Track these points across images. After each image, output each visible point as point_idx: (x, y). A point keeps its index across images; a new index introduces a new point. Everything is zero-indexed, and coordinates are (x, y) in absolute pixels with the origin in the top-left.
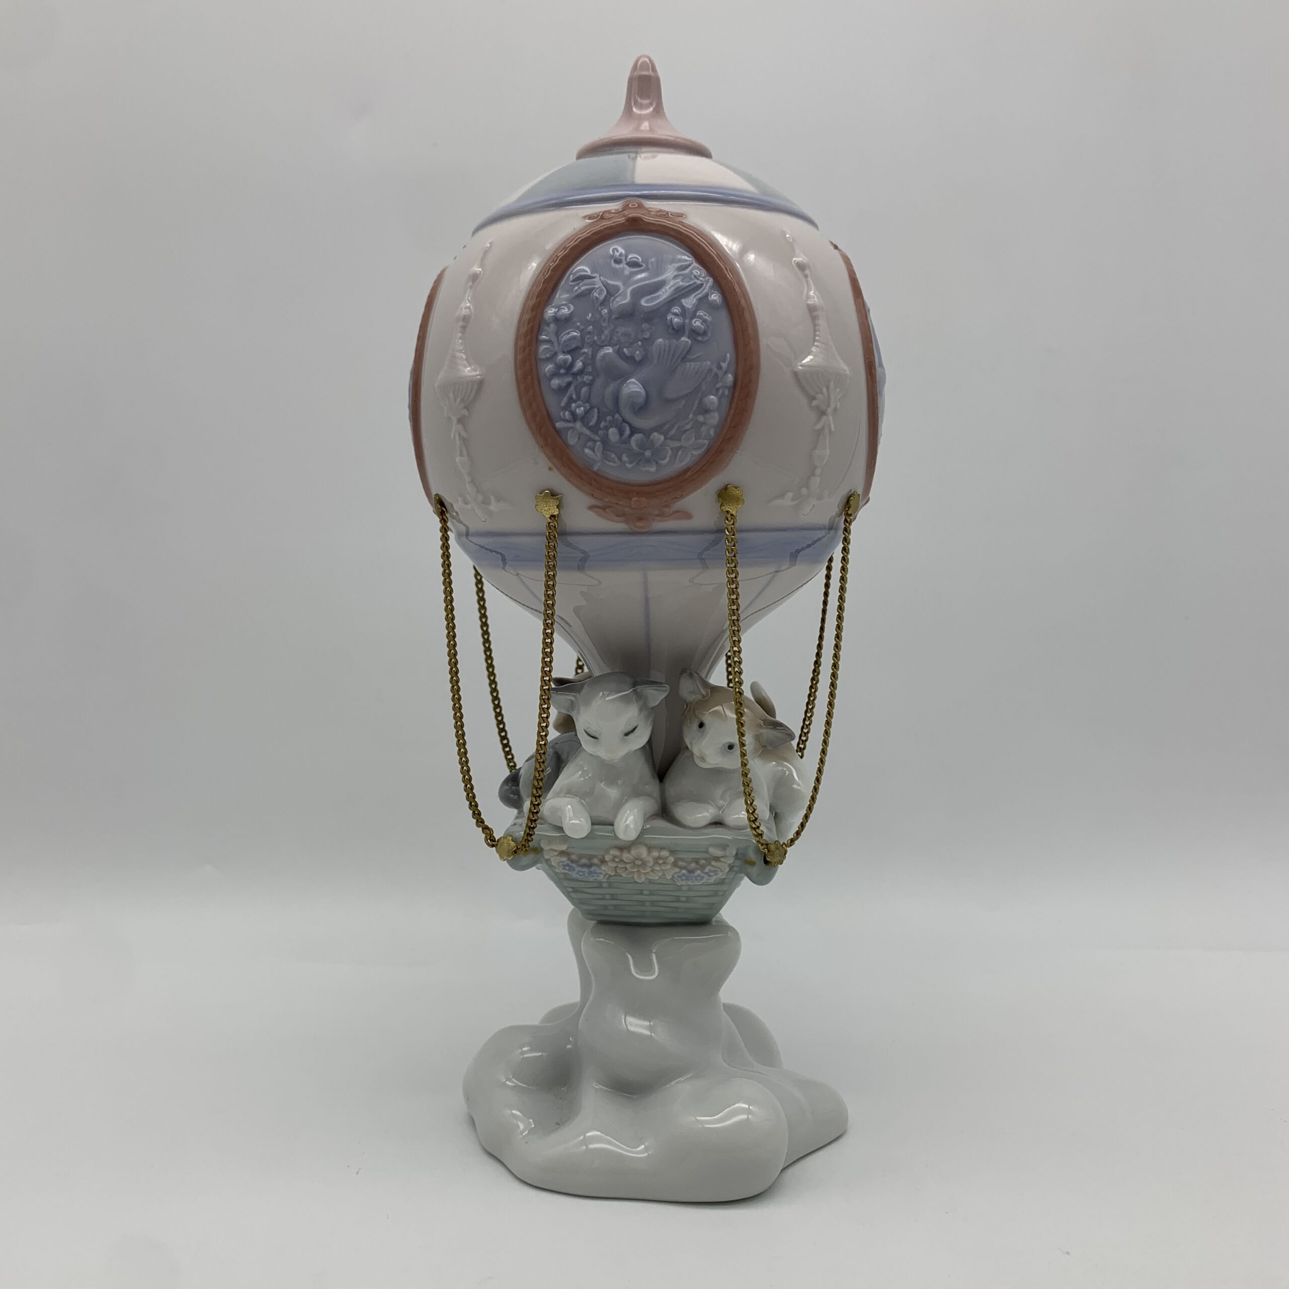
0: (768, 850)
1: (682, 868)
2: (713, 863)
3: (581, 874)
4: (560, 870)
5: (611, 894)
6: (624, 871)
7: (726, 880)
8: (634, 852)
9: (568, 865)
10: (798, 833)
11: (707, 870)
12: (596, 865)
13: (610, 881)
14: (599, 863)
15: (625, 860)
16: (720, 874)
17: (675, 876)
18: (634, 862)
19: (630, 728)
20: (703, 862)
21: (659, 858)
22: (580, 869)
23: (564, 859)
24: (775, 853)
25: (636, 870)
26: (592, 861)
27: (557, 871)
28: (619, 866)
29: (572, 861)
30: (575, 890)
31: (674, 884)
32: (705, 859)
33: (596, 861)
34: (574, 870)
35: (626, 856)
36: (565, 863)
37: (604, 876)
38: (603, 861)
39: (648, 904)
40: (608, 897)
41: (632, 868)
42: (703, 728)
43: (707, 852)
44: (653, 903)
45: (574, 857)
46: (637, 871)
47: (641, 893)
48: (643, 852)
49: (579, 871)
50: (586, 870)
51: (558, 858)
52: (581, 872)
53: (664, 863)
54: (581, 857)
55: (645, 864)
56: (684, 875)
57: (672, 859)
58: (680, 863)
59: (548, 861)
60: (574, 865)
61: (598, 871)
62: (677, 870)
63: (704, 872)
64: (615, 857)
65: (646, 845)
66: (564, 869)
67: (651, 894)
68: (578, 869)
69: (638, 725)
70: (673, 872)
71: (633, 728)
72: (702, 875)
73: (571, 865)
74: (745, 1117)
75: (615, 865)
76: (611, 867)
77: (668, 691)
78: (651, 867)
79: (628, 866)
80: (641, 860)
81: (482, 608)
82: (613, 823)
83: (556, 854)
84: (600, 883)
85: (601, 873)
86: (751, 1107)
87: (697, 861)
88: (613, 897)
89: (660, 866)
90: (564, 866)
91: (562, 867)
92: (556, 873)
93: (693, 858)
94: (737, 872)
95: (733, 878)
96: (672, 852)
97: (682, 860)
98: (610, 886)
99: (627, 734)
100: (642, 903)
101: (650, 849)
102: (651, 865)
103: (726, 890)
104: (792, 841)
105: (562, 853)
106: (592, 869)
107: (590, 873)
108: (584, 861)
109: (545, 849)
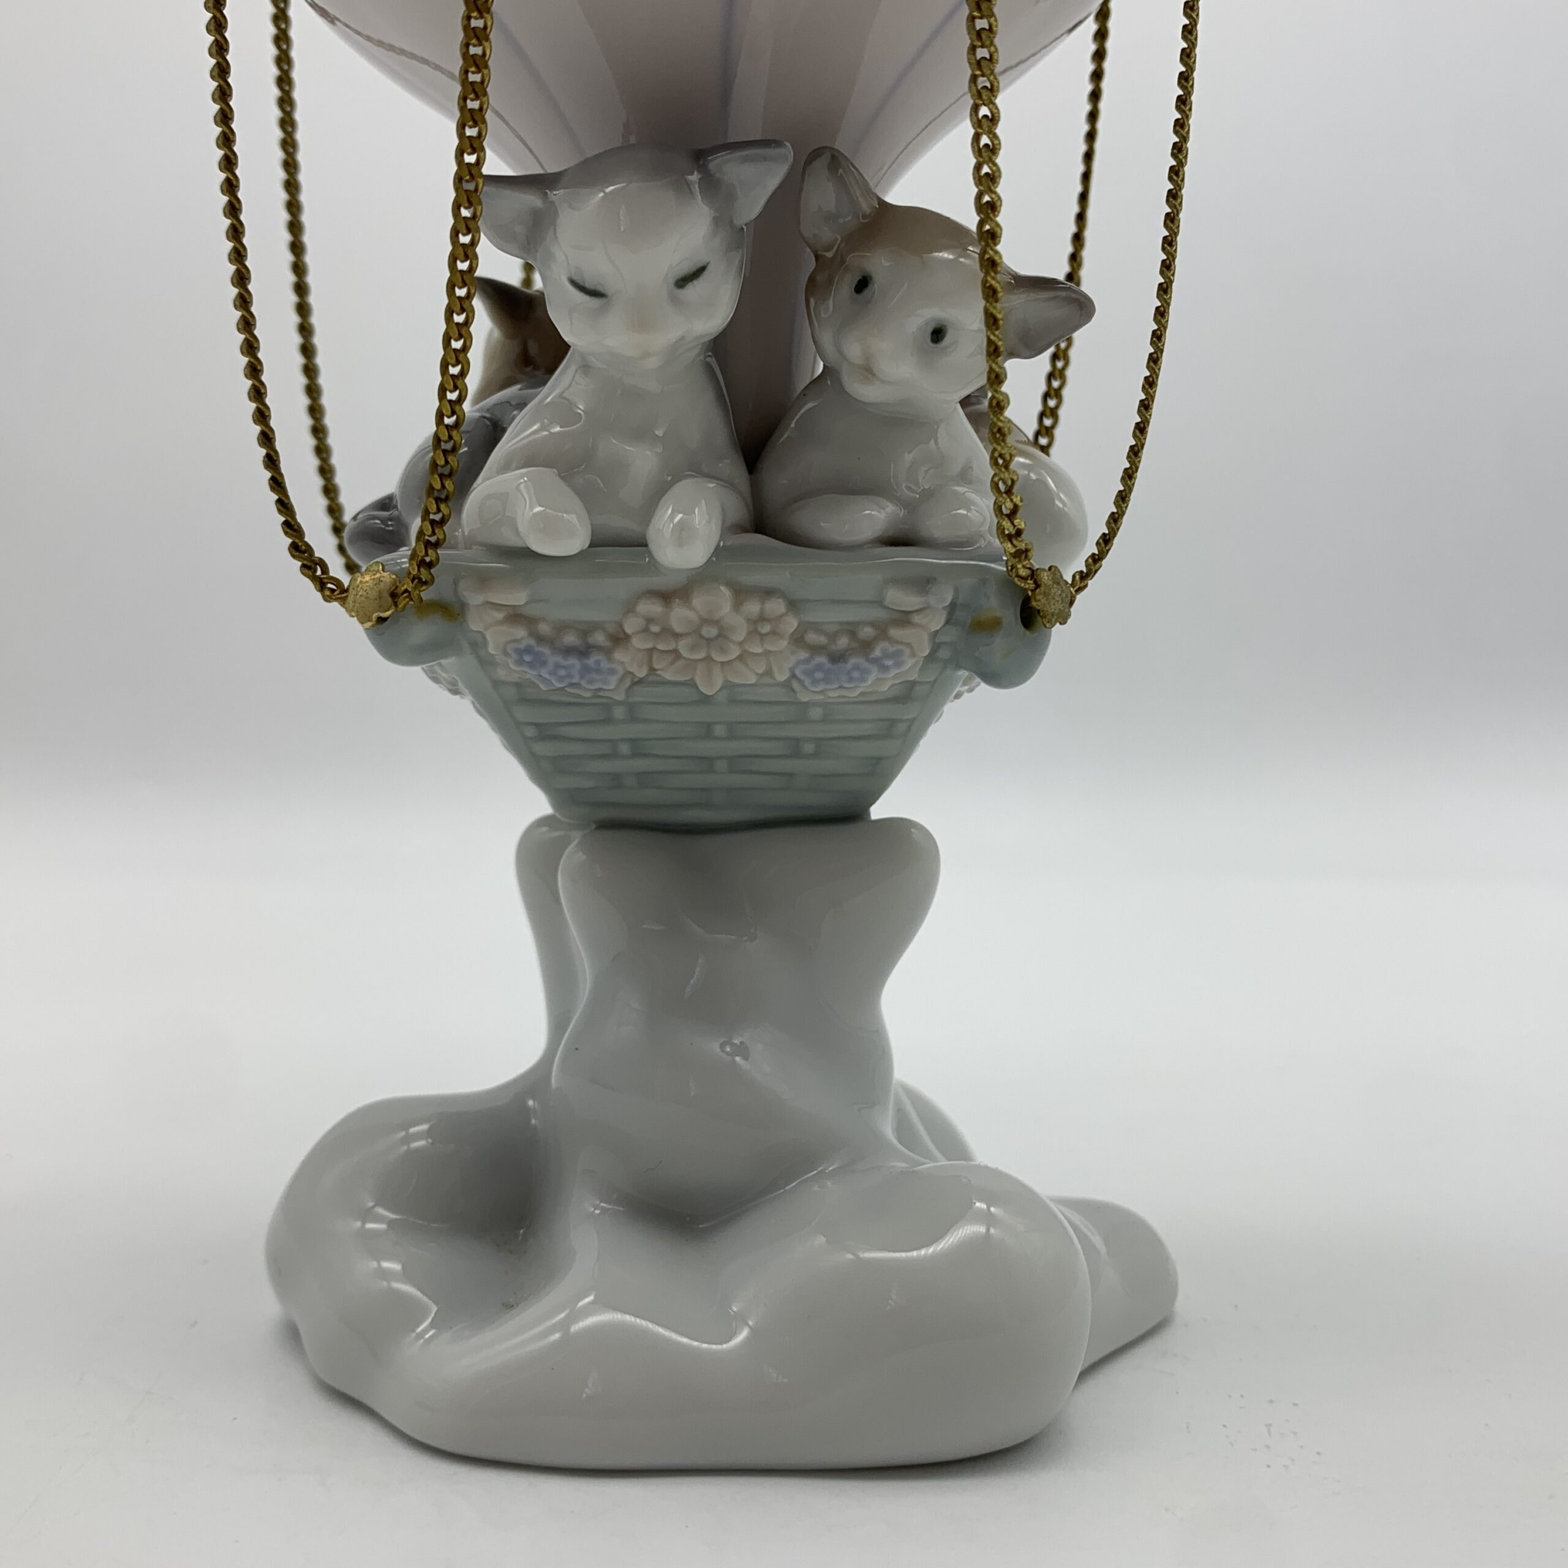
0: (1035, 582)
1: (815, 650)
2: (894, 632)
3: (562, 672)
4: (510, 671)
5: (633, 741)
6: (672, 663)
7: (918, 688)
8: (699, 601)
9: (528, 650)
10: (1096, 560)
11: (877, 653)
12: (599, 648)
13: (631, 700)
14: (608, 644)
15: (678, 629)
16: (909, 663)
17: (798, 672)
18: (697, 632)
19: (687, 268)
20: (867, 632)
21: (762, 618)
22: (559, 659)
23: (520, 632)
24: (1053, 591)
25: (702, 655)
26: (591, 640)
27: (501, 674)
28: (660, 647)
29: (540, 639)
30: (545, 733)
31: (793, 703)
32: (872, 624)
33: (599, 638)
34: (544, 663)
35: (680, 616)
36: (522, 646)
37: (622, 680)
38: (620, 639)
39: (721, 765)
40: (624, 748)
41: (693, 648)
42: (866, 292)
43: (879, 603)
44: (736, 763)
45: (544, 628)
46: (704, 659)
47: (707, 731)
48: (722, 600)
49: (558, 666)
50: (574, 661)
51: (504, 628)
52: (564, 667)
53: (773, 633)
54: (562, 627)
55: (726, 637)
56: (819, 667)
57: (791, 624)
58: (812, 637)
59: (477, 645)
60: (545, 650)
61: (605, 665)
62: (803, 655)
63: (872, 656)
64: (650, 621)
65: (729, 584)
66: (520, 662)
67: (731, 736)
68: (553, 659)
69: (708, 263)
70: (793, 660)
71: (694, 269)
72: (865, 665)
73: (537, 649)
74: (982, 1229)
75: (649, 645)
76: (639, 650)
77: (791, 159)
78: (740, 644)
79: (683, 646)
80: (717, 623)
81: (284, 61)
82: (644, 537)
83: (500, 616)
84: (608, 706)
85: (612, 671)
86: (992, 1209)
87: (851, 629)
88: (638, 748)
89: (762, 640)
90: (520, 652)
91: (515, 656)
92: (497, 684)
93: (841, 623)
94: (946, 663)
95: (935, 681)
96: (794, 605)
97: (816, 627)
98: (633, 718)
99: (683, 282)
100: (707, 763)
101: (741, 593)
102: (741, 638)
103: (914, 719)
104: (1084, 577)
105: (515, 617)
106: (591, 661)
107: (585, 670)
108: (570, 639)
109: (471, 604)
